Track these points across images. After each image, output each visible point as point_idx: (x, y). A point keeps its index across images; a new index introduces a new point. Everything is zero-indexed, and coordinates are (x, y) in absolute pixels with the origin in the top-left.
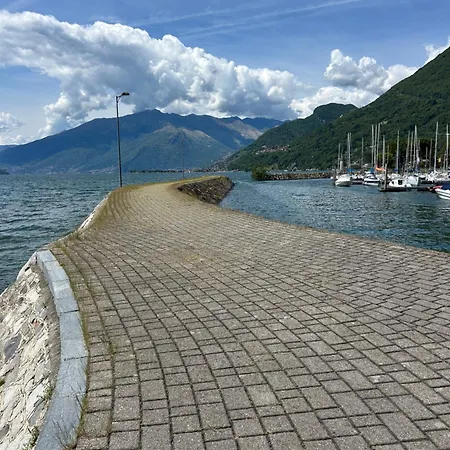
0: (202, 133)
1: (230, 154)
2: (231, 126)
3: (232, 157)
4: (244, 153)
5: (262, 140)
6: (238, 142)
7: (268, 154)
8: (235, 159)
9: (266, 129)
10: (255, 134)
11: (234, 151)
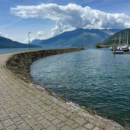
0: (95, 34)
1: (104, 40)
2: (105, 32)
4: (108, 40)
5: (114, 36)
6: (106, 36)
7: (115, 40)
8: (105, 42)
9: (116, 32)
10: (112, 34)
11: (105, 39)
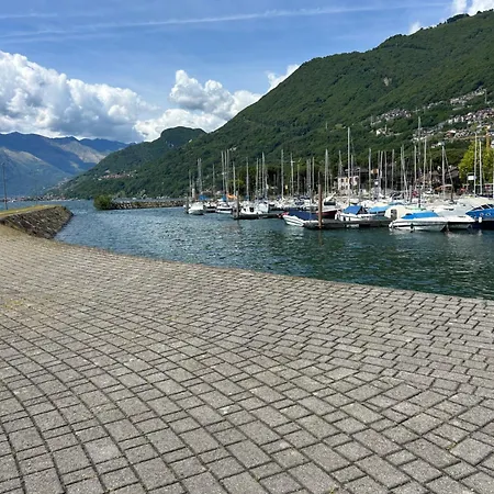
0: (29, 155)
1: (66, 180)
2: (64, 147)
3: (69, 184)
4: (84, 178)
5: (104, 165)
6: (75, 165)
7: (111, 181)
8: (73, 186)
9: (108, 152)
10: (96, 158)
11: (72, 176)
